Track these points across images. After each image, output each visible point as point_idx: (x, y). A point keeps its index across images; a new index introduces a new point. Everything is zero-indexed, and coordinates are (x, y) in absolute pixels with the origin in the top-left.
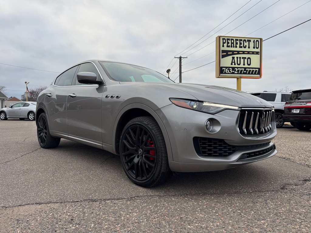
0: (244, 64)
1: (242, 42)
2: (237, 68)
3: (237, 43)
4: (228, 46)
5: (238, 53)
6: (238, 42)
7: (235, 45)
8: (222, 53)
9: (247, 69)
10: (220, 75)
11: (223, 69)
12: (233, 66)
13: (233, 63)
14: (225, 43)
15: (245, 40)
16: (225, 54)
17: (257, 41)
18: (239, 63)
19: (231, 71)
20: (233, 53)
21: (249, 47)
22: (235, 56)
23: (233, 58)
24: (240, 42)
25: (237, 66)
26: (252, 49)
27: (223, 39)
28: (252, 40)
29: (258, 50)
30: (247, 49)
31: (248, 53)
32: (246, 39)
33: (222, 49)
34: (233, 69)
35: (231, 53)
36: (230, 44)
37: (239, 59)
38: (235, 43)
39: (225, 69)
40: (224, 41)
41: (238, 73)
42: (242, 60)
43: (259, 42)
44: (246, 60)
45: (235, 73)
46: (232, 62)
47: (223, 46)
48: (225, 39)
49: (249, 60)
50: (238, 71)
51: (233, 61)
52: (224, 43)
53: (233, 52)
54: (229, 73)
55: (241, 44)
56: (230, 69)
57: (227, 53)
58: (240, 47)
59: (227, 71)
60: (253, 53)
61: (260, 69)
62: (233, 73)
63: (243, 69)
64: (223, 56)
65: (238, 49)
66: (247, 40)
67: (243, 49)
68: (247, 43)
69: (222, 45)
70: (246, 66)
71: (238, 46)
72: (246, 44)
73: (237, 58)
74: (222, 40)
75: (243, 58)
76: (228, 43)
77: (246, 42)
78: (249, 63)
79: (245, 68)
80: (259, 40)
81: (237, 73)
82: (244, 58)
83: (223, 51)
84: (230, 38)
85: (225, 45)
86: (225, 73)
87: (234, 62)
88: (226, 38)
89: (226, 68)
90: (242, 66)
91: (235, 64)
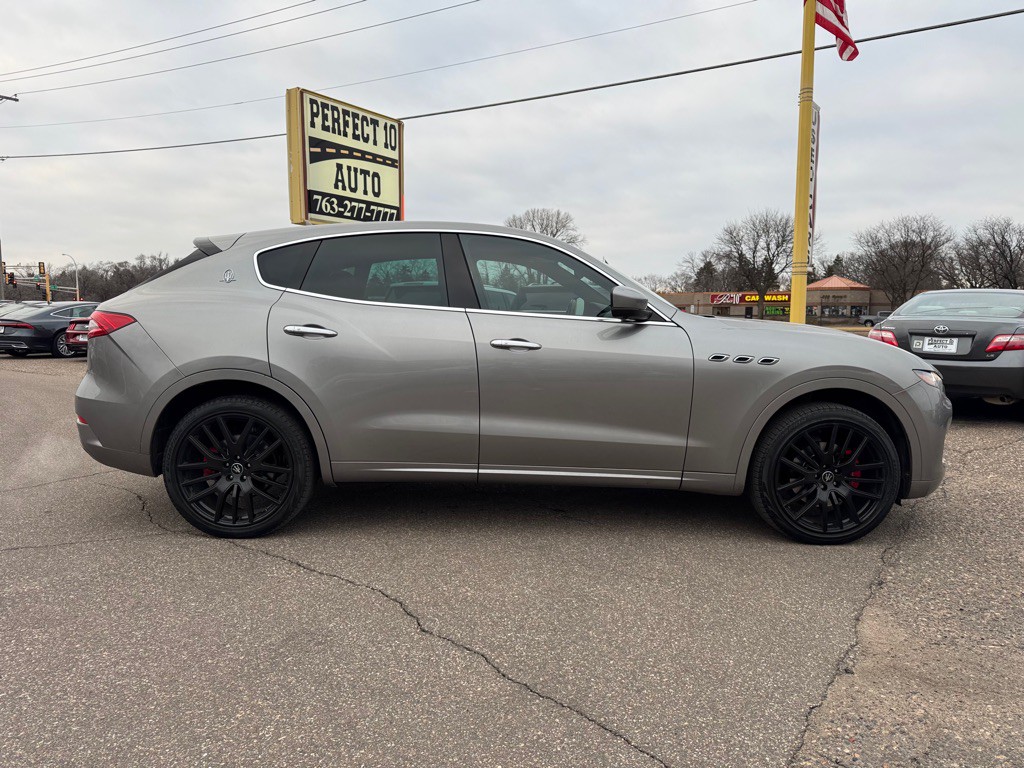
0: (365, 193)
1: (359, 122)
2: (351, 200)
3: (346, 124)
4: (325, 128)
5: (351, 153)
6: (350, 120)
7: (342, 129)
8: (311, 146)
9: (372, 207)
10: (307, 218)
11: (315, 197)
12: (340, 192)
13: (340, 184)
14: (316, 115)
15: (364, 119)
16: (319, 150)
17: (392, 127)
18: (353, 186)
19: (335, 206)
20: (339, 152)
21: (375, 143)
22: (345, 162)
23: (339, 167)
24: (354, 121)
25: (348, 193)
26: (380, 150)
27: (313, 102)
28: (382, 122)
29: (394, 155)
30: (368, 147)
31: (375, 158)
32: (369, 116)
33: (310, 132)
34: (341, 199)
35: (334, 151)
36: (329, 123)
37: (352, 173)
38: (341, 121)
39: (320, 198)
40: (315, 110)
41: (351, 218)
42: (360, 178)
43: (396, 128)
44: (369, 179)
45: (346, 214)
46: (337, 180)
47: (313, 125)
48: (315, 102)
49: (376, 179)
50: (353, 208)
51: (340, 178)
52: (314, 115)
54: (329, 214)
55: (355, 127)
56: (333, 202)
57: (323, 150)
58: (356, 137)
59: (326, 206)
60: (385, 161)
61: (399, 210)
62: (340, 215)
63: (364, 206)
64: (315, 158)
65: (349, 142)
66: (363, 117)
67: (360, 145)
68: (371, 127)
69: (310, 120)
70: (370, 197)
71: (350, 131)
72: (369, 130)
73: (349, 168)
74: (309, 105)
75: (363, 171)
76: (325, 117)
77: (368, 125)
78: (376, 190)
79: (369, 204)
80: (396, 125)
81: (349, 214)
82: (365, 173)
83: (314, 142)
84: (330, 103)
85: (318, 121)
86: (321, 212)
87: (343, 181)
88: (319, 100)
89: (324, 195)
90: (359, 195)
91: (344, 188)
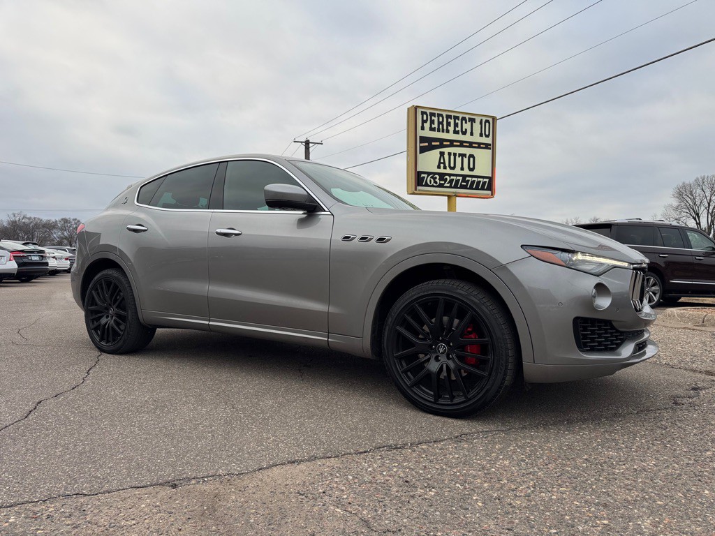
0: (462, 169)
1: (459, 122)
2: (450, 175)
3: (449, 124)
4: (432, 129)
5: (452, 143)
6: (452, 121)
7: (445, 128)
8: (420, 143)
9: (467, 179)
10: (416, 189)
11: (423, 175)
12: (442, 171)
13: (442, 165)
14: (426, 121)
15: (464, 119)
16: (427, 144)
17: (487, 121)
18: (452, 165)
19: (437, 180)
20: (442, 143)
21: (472, 134)
22: (446, 150)
23: (442, 154)
24: (455, 121)
25: (448, 171)
26: (477, 138)
27: (423, 113)
28: (478, 120)
29: (489, 140)
30: (467, 138)
31: (471, 145)
32: (467, 117)
33: (421, 133)
34: (442, 176)
35: (438, 143)
36: (435, 125)
37: (452, 157)
38: (445, 123)
39: (426, 176)
40: (425, 118)
41: (450, 187)
42: (459, 160)
43: (490, 124)
44: (466, 160)
45: (446, 185)
46: (440, 163)
47: (423, 128)
48: (426, 113)
49: (471, 159)
50: (451, 181)
51: (442, 161)
52: (424, 122)
53: (441, 141)
54: (433, 186)
55: (456, 125)
56: (436, 178)
57: (430, 144)
58: (456, 132)
59: (430, 181)
60: (479, 146)
61: (491, 179)
62: (441, 186)
63: (461, 178)
64: (423, 150)
65: (451, 136)
66: (469, 118)
67: (460, 137)
68: (469, 124)
69: (421, 125)
70: (466, 172)
71: (451, 129)
72: (467, 126)
73: (450, 154)
74: (421, 116)
75: (460, 155)
76: (432, 122)
77: (466, 123)
78: (471, 166)
79: (464, 176)
80: (491, 120)
81: (448, 185)
82: (462, 155)
83: (423, 139)
84: (436, 112)
85: (427, 125)
86: (427, 185)
87: (444, 163)
88: (428, 112)
89: (429, 174)
90: (457, 171)
91: (445, 168)
